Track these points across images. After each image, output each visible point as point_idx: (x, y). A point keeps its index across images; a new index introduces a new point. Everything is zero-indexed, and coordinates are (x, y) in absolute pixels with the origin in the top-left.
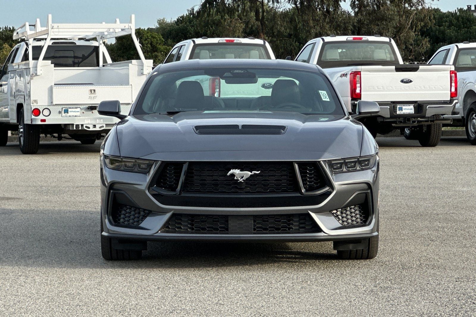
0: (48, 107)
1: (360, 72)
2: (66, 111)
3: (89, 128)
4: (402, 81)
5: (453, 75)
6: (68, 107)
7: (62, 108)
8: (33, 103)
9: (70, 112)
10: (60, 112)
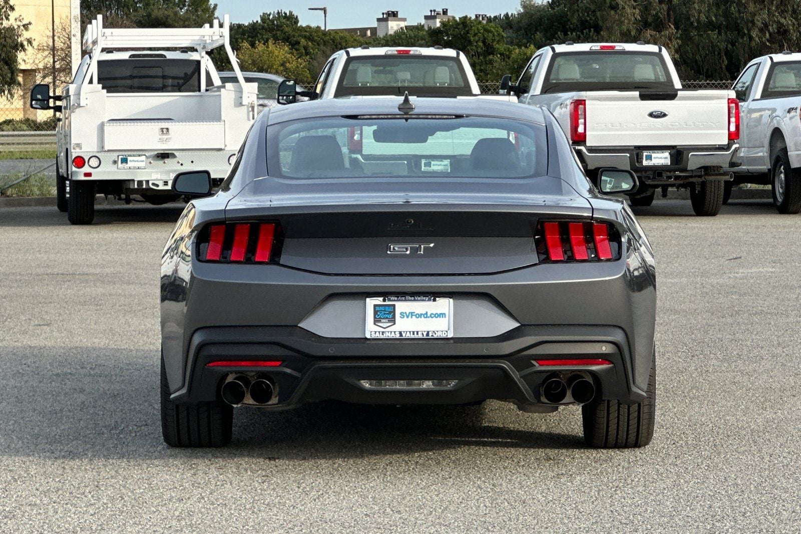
0: (97, 155)
1: (585, 100)
2: (125, 161)
3: (157, 186)
4: (651, 115)
5: (733, 105)
6: (126, 153)
7: (118, 156)
8: (74, 149)
9: (130, 161)
10: (115, 162)
